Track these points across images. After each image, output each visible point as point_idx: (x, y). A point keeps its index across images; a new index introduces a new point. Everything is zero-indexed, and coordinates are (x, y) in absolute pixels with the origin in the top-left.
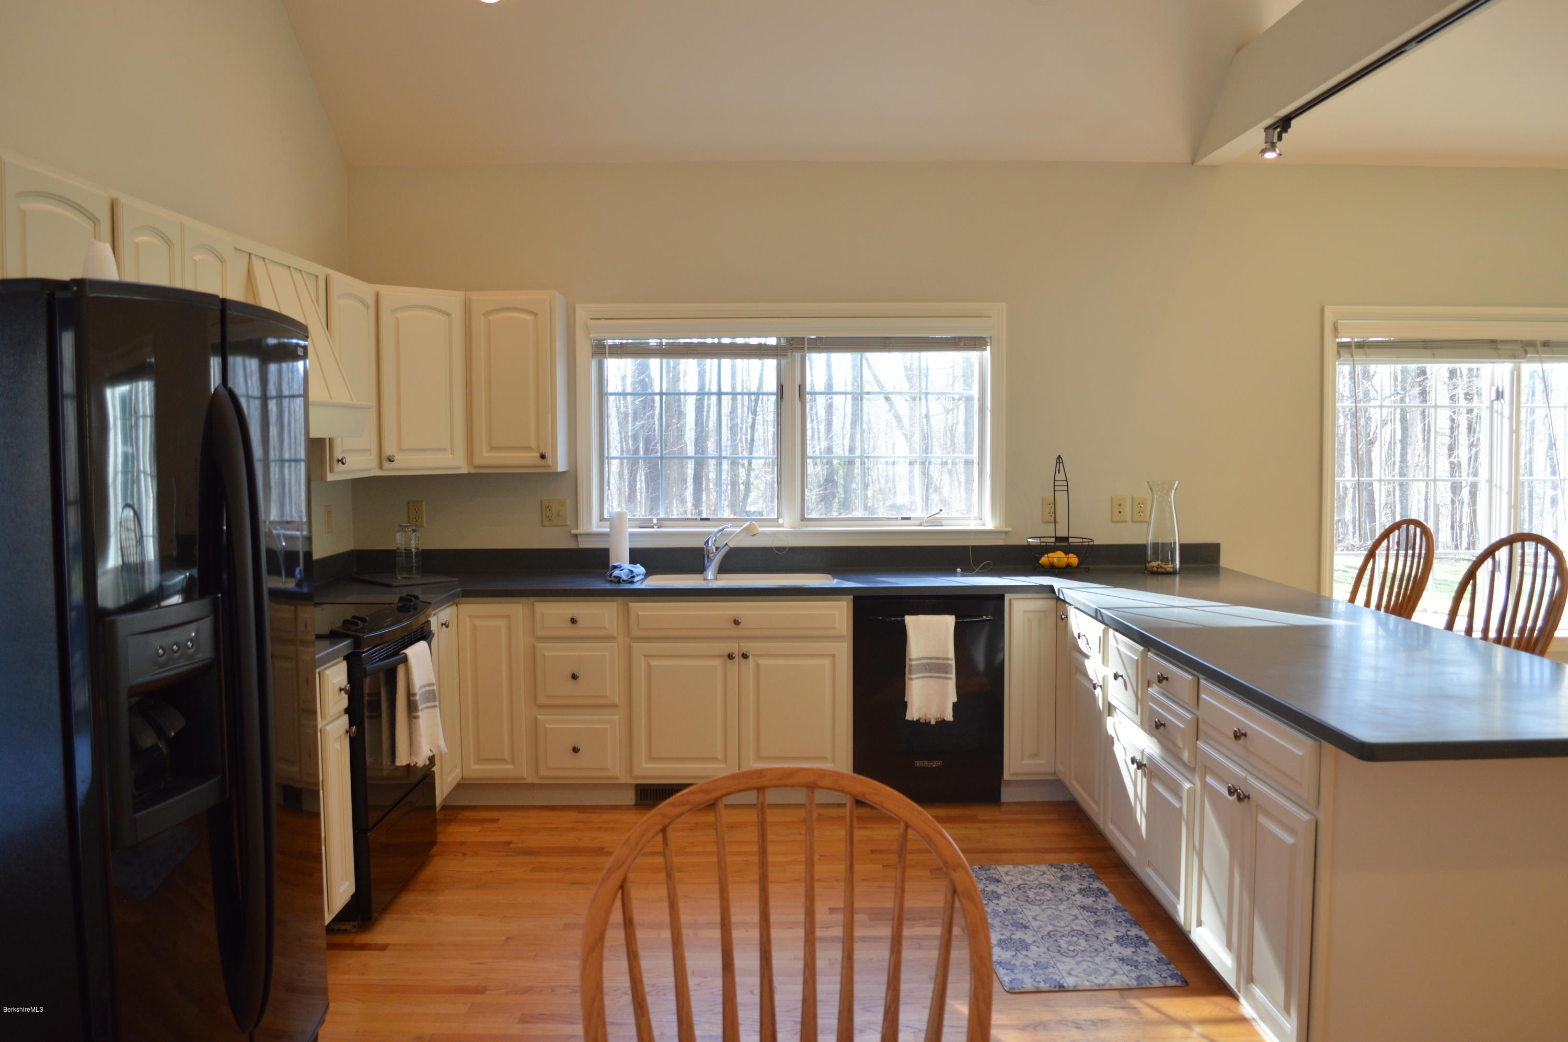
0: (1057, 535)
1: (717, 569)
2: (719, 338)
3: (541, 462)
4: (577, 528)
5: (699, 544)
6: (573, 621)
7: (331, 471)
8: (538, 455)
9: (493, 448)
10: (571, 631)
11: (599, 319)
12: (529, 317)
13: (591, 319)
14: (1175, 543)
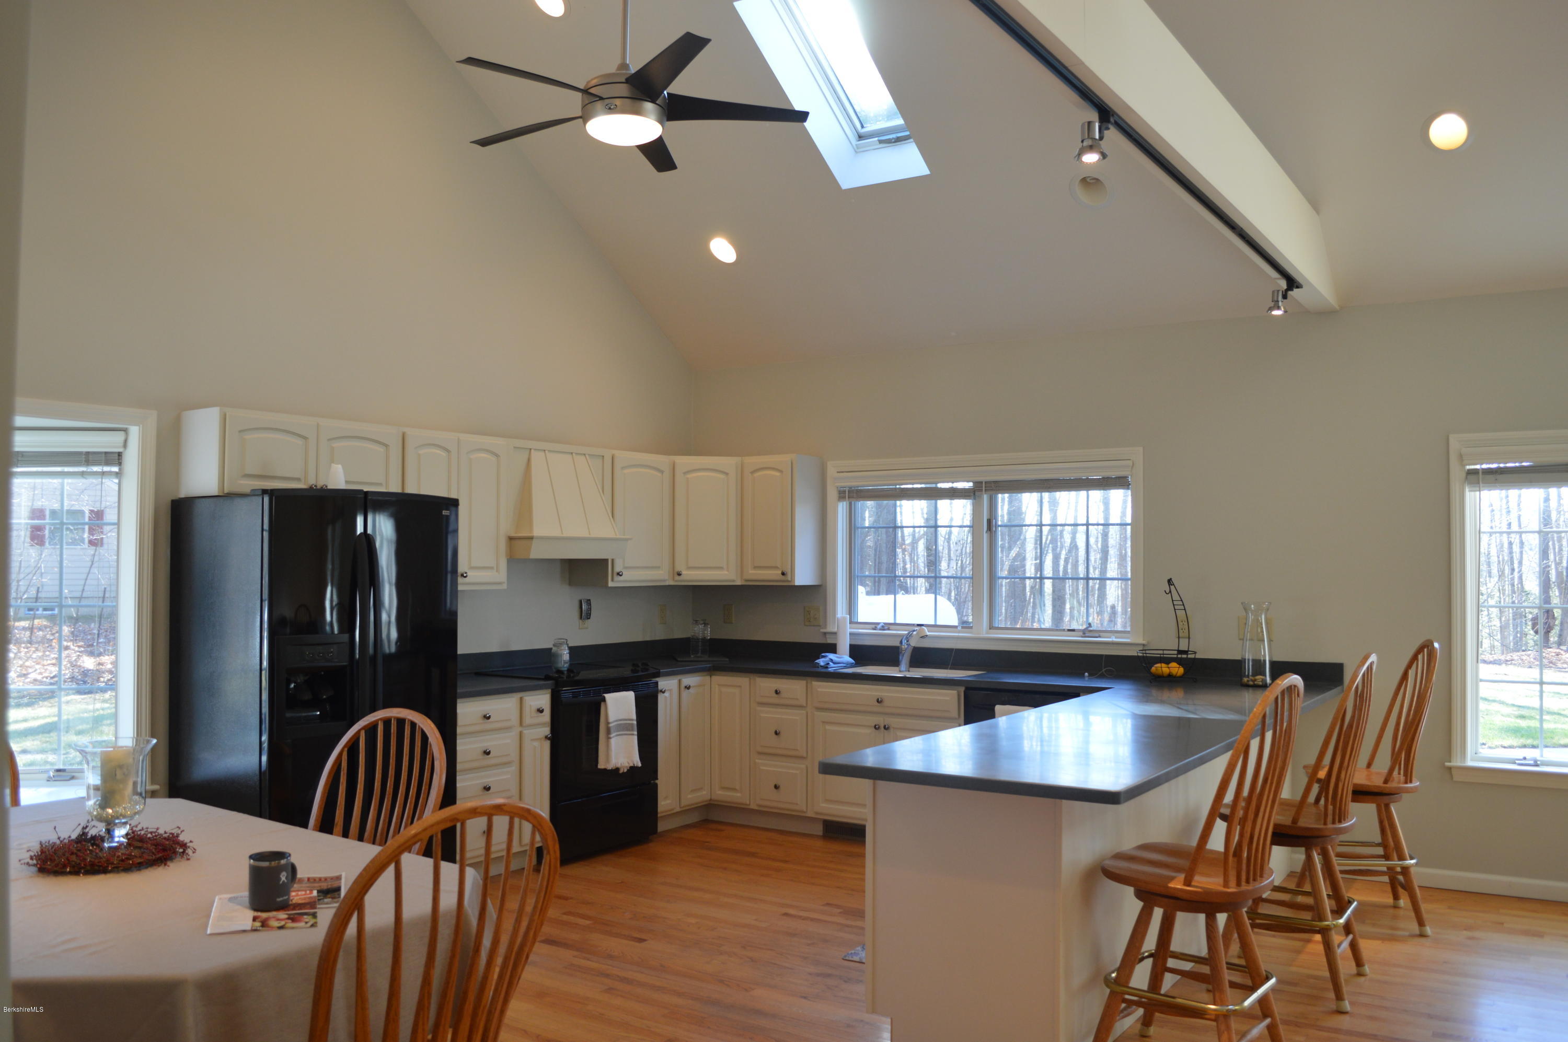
0: (1180, 649)
1: (908, 663)
2: (936, 483)
3: (783, 578)
4: (825, 628)
5: (896, 643)
6: (777, 692)
7: (612, 580)
8: (780, 572)
9: (756, 568)
10: (775, 700)
11: (842, 472)
12: (778, 474)
13: (838, 472)
14: (1265, 661)
